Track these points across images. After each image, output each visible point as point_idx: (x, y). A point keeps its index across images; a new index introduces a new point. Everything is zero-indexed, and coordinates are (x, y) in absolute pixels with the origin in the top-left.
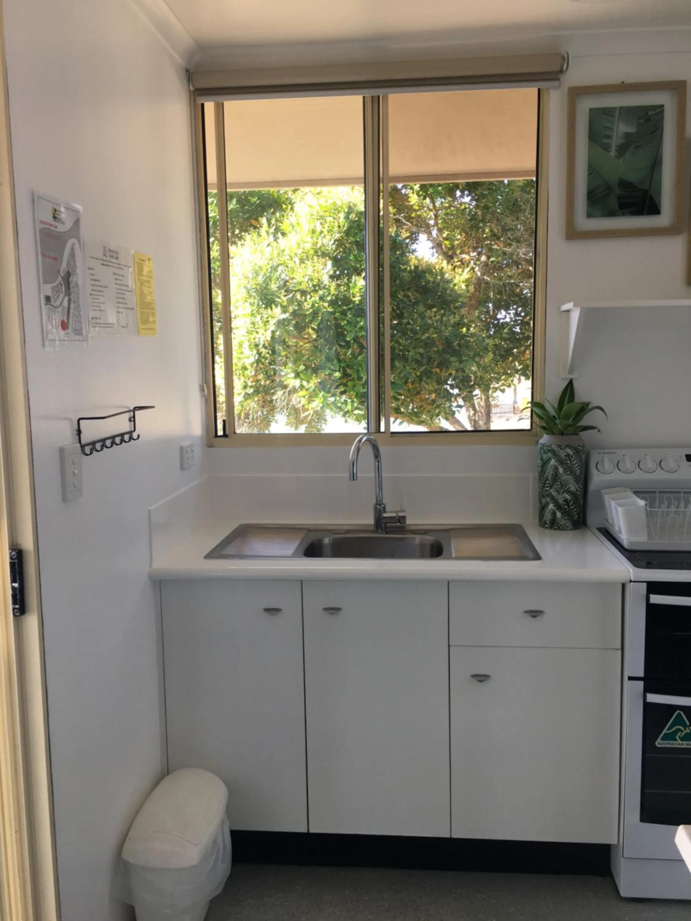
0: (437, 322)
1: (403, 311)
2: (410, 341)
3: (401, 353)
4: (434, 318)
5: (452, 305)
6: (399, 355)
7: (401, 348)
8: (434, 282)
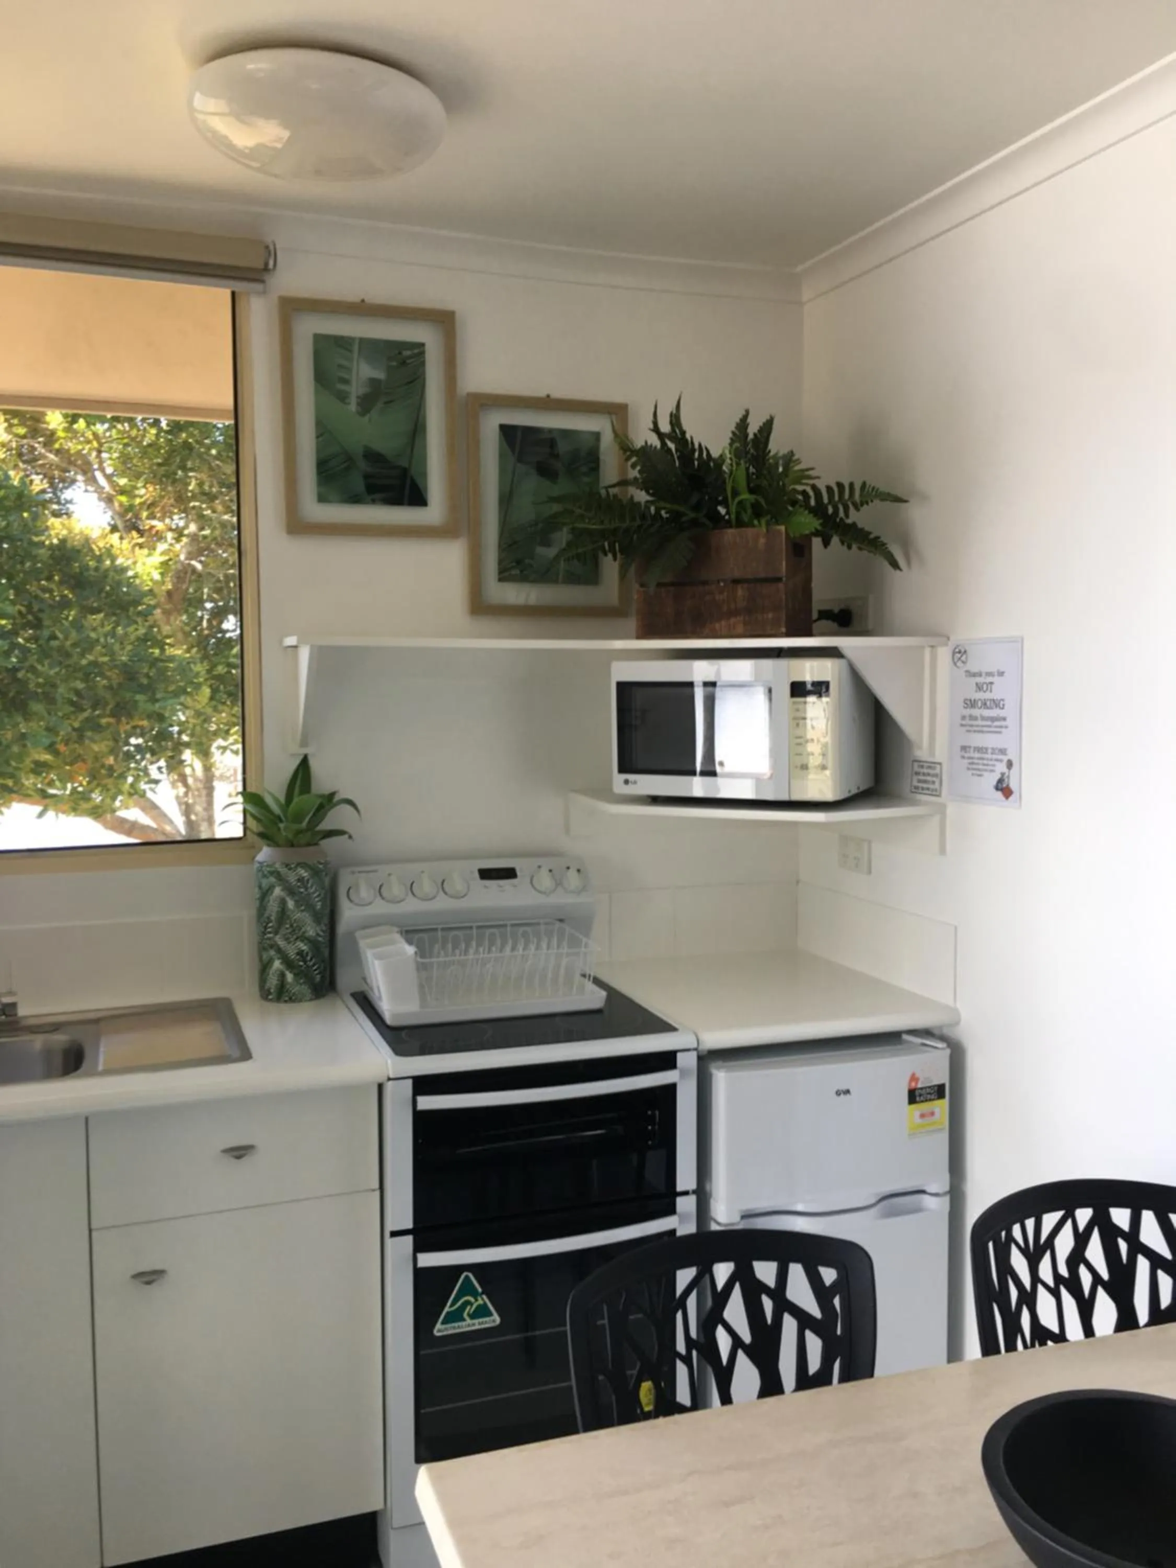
0: (106, 636)
1: (41, 615)
2: (57, 669)
3: (40, 690)
4: (100, 630)
5: (131, 609)
6: (36, 693)
7: (41, 680)
8: (97, 569)
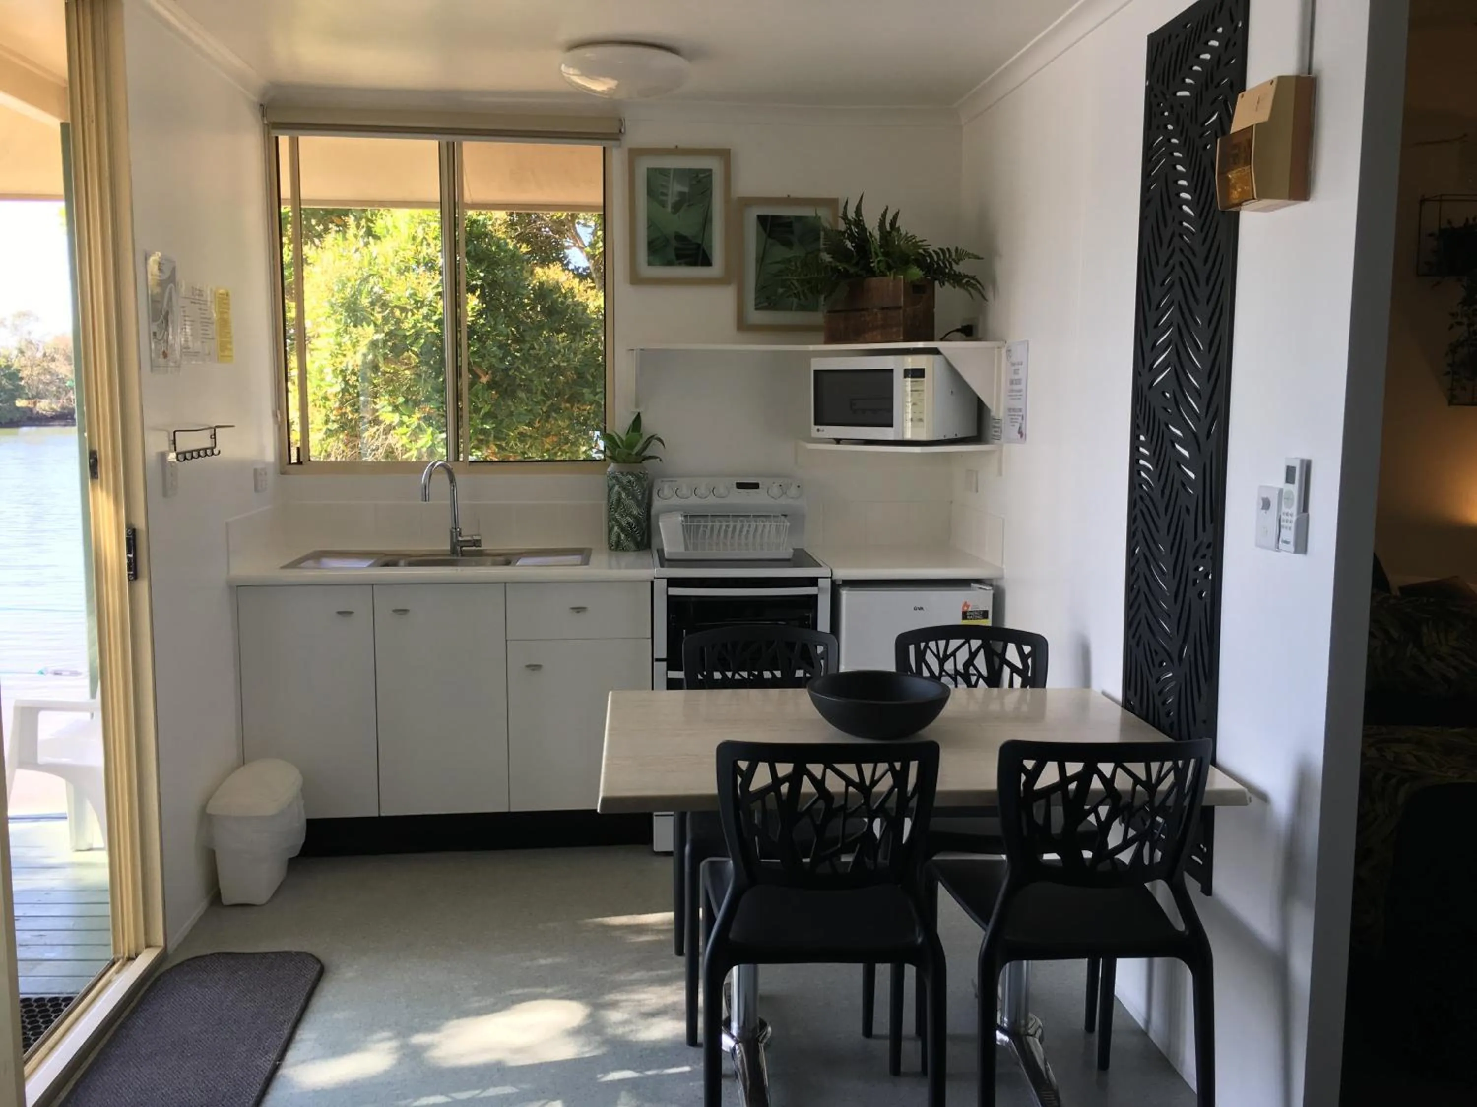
0: (564, 348)
1: (524, 333)
2: (534, 370)
3: (522, 383)
4: (561, 344)
5: (583, 331)
6: (521, 385)
7: (523, 377)
8: (563, 303)
